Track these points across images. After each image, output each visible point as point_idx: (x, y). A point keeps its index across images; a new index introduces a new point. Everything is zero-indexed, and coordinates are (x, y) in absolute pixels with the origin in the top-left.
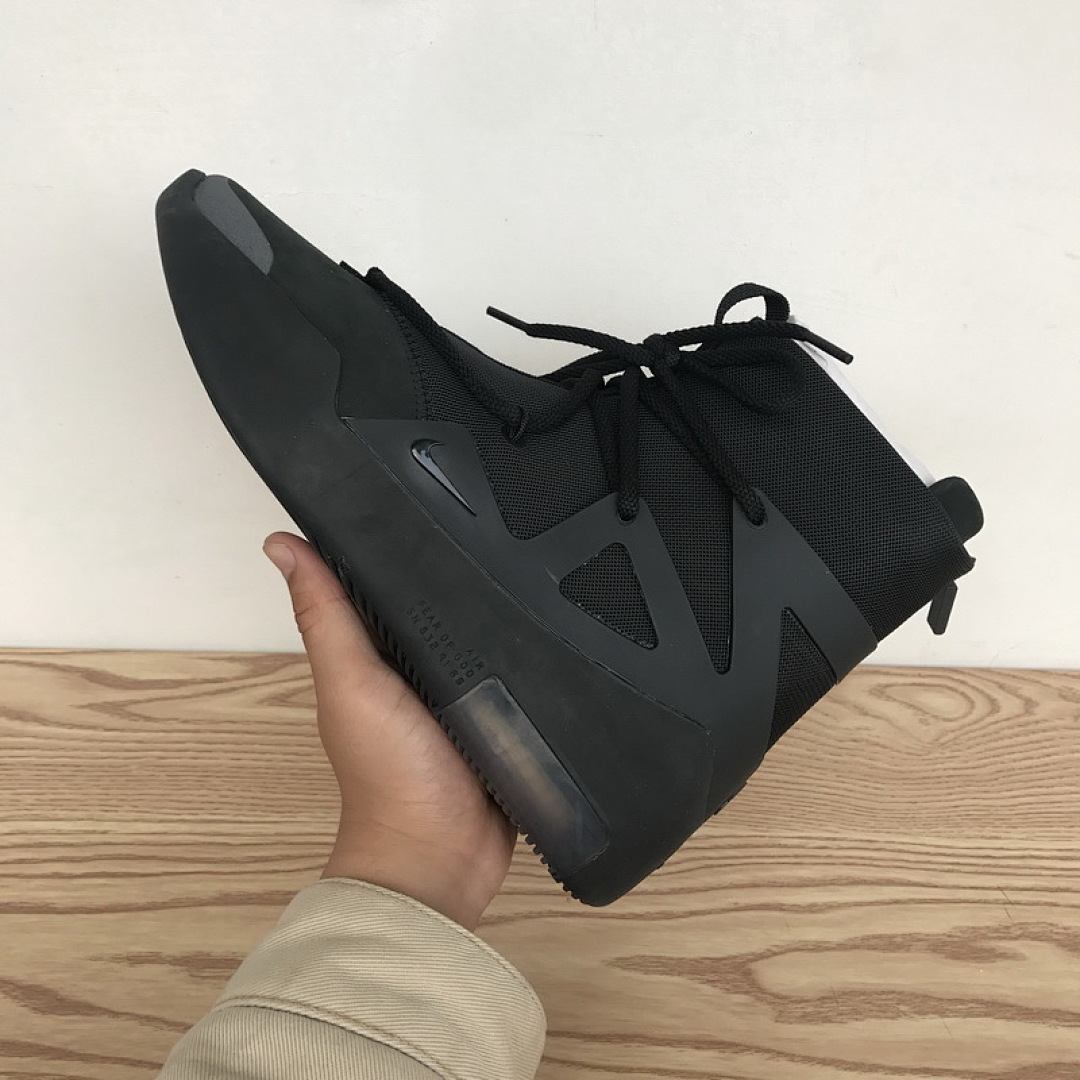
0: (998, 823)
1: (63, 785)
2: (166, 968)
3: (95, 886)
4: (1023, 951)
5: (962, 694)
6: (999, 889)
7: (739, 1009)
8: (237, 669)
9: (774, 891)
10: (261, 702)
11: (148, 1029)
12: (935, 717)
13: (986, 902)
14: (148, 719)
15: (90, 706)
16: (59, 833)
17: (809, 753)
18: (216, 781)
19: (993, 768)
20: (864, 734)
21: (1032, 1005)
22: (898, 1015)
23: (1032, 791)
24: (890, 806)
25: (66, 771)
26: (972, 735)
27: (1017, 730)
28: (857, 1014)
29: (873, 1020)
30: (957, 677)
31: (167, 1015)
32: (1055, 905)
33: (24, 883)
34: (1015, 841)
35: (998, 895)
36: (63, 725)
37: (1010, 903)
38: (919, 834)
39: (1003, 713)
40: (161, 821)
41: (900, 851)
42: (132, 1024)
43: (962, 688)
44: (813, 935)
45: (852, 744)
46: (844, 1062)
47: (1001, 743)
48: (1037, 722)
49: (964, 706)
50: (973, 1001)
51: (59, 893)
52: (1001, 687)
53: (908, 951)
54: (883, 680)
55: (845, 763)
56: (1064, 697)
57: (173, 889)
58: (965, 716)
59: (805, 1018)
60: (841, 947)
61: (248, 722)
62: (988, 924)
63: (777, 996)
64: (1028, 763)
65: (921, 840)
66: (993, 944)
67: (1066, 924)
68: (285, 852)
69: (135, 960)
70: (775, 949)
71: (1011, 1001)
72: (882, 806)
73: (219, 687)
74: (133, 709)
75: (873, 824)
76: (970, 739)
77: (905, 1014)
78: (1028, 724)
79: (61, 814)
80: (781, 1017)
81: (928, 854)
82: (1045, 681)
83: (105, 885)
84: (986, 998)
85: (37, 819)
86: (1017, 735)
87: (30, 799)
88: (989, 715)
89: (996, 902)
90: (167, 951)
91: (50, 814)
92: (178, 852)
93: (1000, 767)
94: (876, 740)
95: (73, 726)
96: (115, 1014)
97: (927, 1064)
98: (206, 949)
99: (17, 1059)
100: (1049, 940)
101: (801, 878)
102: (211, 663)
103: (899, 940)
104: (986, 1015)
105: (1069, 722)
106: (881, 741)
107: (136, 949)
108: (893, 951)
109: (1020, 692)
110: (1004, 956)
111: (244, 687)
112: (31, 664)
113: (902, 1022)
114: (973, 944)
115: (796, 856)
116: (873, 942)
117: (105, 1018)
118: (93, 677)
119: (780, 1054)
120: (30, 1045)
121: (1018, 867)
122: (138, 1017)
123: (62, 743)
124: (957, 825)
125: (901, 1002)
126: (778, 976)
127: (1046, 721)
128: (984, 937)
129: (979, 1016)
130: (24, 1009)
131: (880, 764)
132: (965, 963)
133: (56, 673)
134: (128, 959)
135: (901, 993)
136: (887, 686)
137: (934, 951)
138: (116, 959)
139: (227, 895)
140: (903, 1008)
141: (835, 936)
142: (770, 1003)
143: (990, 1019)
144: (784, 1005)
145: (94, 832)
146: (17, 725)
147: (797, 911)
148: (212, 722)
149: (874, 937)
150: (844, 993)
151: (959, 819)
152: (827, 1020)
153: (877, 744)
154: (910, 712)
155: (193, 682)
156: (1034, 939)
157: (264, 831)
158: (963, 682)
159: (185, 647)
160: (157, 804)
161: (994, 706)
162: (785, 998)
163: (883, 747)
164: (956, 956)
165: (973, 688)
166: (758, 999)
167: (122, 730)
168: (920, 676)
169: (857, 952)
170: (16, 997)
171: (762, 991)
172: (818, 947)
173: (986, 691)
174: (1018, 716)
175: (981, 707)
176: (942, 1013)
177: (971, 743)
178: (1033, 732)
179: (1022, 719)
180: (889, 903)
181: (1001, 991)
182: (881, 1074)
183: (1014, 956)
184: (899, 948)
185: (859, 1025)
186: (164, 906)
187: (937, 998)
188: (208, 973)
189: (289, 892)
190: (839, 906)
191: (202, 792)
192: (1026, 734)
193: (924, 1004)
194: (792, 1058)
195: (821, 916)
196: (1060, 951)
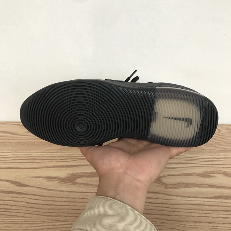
0: (212, 152)
1: (22, 146)
2: (42, 179)
3: (28, 164)
4: (216, 176)
6: (212, 164)
7: (158, 186)
11: (39, 189)
13: (209, 167)
15: (27, 132)
16: (21, 155)
19: (212, 142)
21: (217, 185)
23: (220, 147)
25: (22, 144)
27: (217, 135)
28: (181, 187)
29: (185, 188)
31: (42, 187)
32: (223, 167)
33: (14, 164)
34: (216, 156)
35: (212, 166)
36: (22, 135)
37: (214, 167)
40: (41, 153)
41: (191, 158)
42: (36, 188)
44: (173, 173)
46: (179, 196)
48: (221, 134)
50: (205, 185)
51: (21, 165)
53: (193, 176)
56: (227, 129)
57: (44, 165)
59: (171, 188)
60: (179, 175)
62: (209, 171)
63: (165, 184)
64: (219, 141)
65: (196, 156)
66: (210, 174)
67: (225, 171)
68: (66, 158)
69: (36, 177)
70: (165, 175)
71: (213, 185)
77: (191, 187)
78: (219, 134)
79: (21, 151)
80: (166, 188)
81: (197, 158)
82: (223, 126)
83: (30, 164)
84: (208, 184)
85: (17, 152)
86: (217, 136)
87: (15, 149)
89: (211, 167)
90: (42, 176)
91: (19, 151)
92: (45, 158)
93: (213, 142)
95: (24, 136)
96: (32, 187)
97: (195, 196)
98: (50, 175)
99: (13, 194)
100: (222, 174)
101: (171, 163)
103: (191, 174)
104: (208, 187)
105: (228, 134)
107: (36, 175)
108: (189, 176)
110: (212, 177)
112: (15, 124)
113: (191, 188)
114: (206, 175)
116: (185, 174)
117: (30, 187)
119: (166, 194)
120: (15, 192)
121: (216, 161)
123: (21, 139)
124: (203, 153)
125: (190, 185)
126: (165, 180)
127: (223, 134)
128: (208, 173)
129: (206, 187)
130: (14, 186)
132: (204, 178)
133: (20, 126)
134: (35, 177)
135: (191, 183)
137: (198, 176)
138: (32, 177)
139: (54, 166)
140: (191, 186)
141: (177, 173)
143: (209, 188)
144: (166, 185)
145: (28, 155)
146: (13, 135)
147: (170, 169)
149: (187, 173)
150: (179, 183)
151: (204, 152)
152: (175, 188)
156: (218, 173)
157: (62, 154)
160: (41, 150)
164: (202, 177)
169: (181, 176)
170: (12, 184)
171: (162, 183)
172: (174, 175)
176: (199, 187)
178: (220, 136)
179: (218, 133)
180: (189, 167)
181: (212, 183)
182: (186, 198)
183: (214, 177)
184: (191, 175)
185: (182, 189)
186: (42, 168)
187: (198, 184)
188: (51, 179)
189: (67, 165)
190: (179, 168)
191: (50, 147)
192: (219, 136)
193: (195, 185)
194: (168, 195)
195: (175, 169)
196: (224, 176)
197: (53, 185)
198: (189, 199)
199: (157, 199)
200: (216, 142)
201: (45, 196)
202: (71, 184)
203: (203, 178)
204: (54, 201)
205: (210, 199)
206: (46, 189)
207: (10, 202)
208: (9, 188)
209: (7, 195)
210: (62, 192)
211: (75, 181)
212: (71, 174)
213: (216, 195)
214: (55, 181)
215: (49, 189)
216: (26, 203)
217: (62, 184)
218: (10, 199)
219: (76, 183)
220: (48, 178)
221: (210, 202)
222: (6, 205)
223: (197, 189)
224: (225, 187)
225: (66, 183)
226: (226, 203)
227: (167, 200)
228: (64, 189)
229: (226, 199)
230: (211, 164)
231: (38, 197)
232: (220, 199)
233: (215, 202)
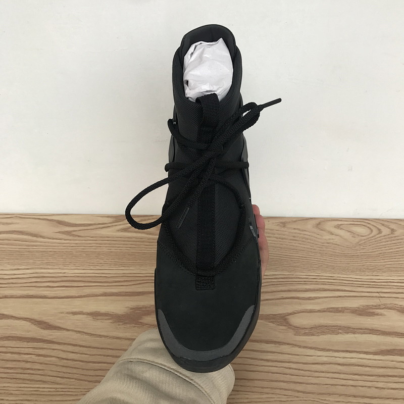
0: (378, 271)
1: (50, 258)
2: (85, 316)
3: (61, 290)
4: (384, 313)
5: (368, 227)
6: (378, 292)
7: (283, 331)
8: (110, 220)
9: (296, 293)
10: (118, 231)
11: (79, 335)
12: (358, 235)
13: (372, 297)
14: (79, 236)
15: (59, 232)
16: (49, 273)
17: (311, 247)
18: (103, 257)
19: (378, 252)
20: (331, 241)
21: (386, 330)
22: (338, 333)
23: (391, 260)
24: (340, 265)
25: (51, 253)
26: (371, 241)
27: (387, 240)
28: (323, 333)
29: (329, 335)
30: (367, 221)
31: (85, 331)
32: (398, 298)
33: (37, 289)
34: (384, 277)
35: (377, 295)
36: (50, 238)
37: (381, 297)
38: (350, 274)
39: (383, 234)
40: (84, 269)
41: (342, 280)
42: (73, 333)
43: (368, 225)
44: (309, 307)
45: (327, 244)
46: (318, 348)
47: (381, 244)
48: (395, 237)
49: (369, 231)
50: (365, 329)
51: (49, 292)
52: (383, 225)
53: (343, 313)
54: (340, 223)
55: (324, 251)
57: (87, 291)
58: (369, 235)
59: (305, 334)
60: (319, 311)
61: (113, 237)
62: (373, 304)
63: (294, 326)
64: (391, 250)
65: (350, 276)
66: (374, 310)
67: (401, 304)
68: (127, 279)
69: (74, 313)
70: (296, 312)
71: (379, 329)
72: (336, 265)
73: (104, 226)
74: (74, 233)
75: (333, 271)
76: (369, 243)
77: (341, 333)
78: (392, 237)
79: (50, 267)
80: (297, 334)
81: (352, 281)
82: (400, 223)
83: (64, 290)
84: (370, 328)
85: (42, 269)
86: (388, 241)
87: (39, 262)
88: (377, 234)
89: (376, 297)
90: (85, 311)
91: (46, 267)
92: (90, 279)
93: (380, 252)
94: (336, 243)
95: (54, 239)
96: (68, 330)
97: (348, 349)
98: (98, 310)
99: (36, 343)
100: (394, 309)
101: (306, 289)
102: (102, 218)
103: (340, 309)
104: (370, 334)
106: (337, 243)
107: (75, 310)
108: (337, 313)
109: (390, 227)
110: (377, 314)
111: (113, 226)
112: (39, 219)
113: (339, 335)
114: (367, 311)
115: (305, 281)
116: (331, 310)
117: (64, 331)
118: (60, 223)
119: (296, 345)
120: (40, 339)
121: (385, 285)
122: (76, 331)
123: (50, 244)
124: (363, 271)
125: (340, 329)
126: (296, 321)
127: (399, 236)
128: (371, 308)
129: (367, 334)
130: (37, 328)
131: (337, 251)
132: (363, 317)
133: (47, 222)
134: (72, 313)
135: (340, 326)
136: (341, 225)
137: (353, 313)
138: (68, 313)
139: (106, 293)
140: (340, 331)
141: (317, 308)
142: (293, 329)
143: (371, 335)
144: (298, 330)
145: (61, 273)
146: (35, 239)
147: (304, 300)
148: (101, 237)
149: (331, 308)
150: (320, 326)
152: (313, 335)
153: (336, 244)
154: (349, 233)
155: (95, 224)
156: (389, 309)
158: (369, 223)
159: (92, 213)
160: (82, 264)
161: (380, 231)
162: (298, 327)
163: (338, 245)
164: (360, 315)
165: (373, 225)
166: (289, 328)
167: (70, 240)
168: (353, 221)
169: (324, 313)
170: (35, 324)
171: (290, 325)
172: (311, 311)
173: (377, 226)
174: (388, 235)
175: (375, 232)
176: (354, 333)
177: (371, 244)
178: (394, 240)
179: (390, 236)
180: (337, 297)
181: (376, 326)
182: (331, 352)
183: (381, 315)
184: (340, 312)
185: (324, 336)
186: (84, 296)
187: (353, 329)
188: (99, 318)
189: (127, 292)
190: (319, 298)
191: (97, 260)
192: (391, 241)
193: (348, 330)
194: (300, 347)
195: (312, 301)
196: (399, 313)
197: (102, 327)
198: (336, 354)
199: (280, 354)
200: (386, 251)
201: (89, 347)
202: (133, 325)
203: (361, 317)
204: (104, 356)
205: (374, 355)
206: (91, 335)
207: (31, 357)
208: (29, 331)
209: (25, 344)
210: (118, 341)
211: (140, 321)
212: (134, 308)
213: (384, 348)
214: (106, 320)
215: (96, 335)
216: (58, 359)
217: (119, 325)
218: (31, 351)
219: (143, 324)
220: (95, 315)
221: (373, 360)
222: (24, 361)
223: (349, 337)
224: (399, 333)
225: (126, 323)
226: (401, 363)
227: (298, 355)
228: (121, 335)
229: (401, 355)
230: (376, 291)
231: (76, 349)
232: (391, 355)
233: (382, 360)
